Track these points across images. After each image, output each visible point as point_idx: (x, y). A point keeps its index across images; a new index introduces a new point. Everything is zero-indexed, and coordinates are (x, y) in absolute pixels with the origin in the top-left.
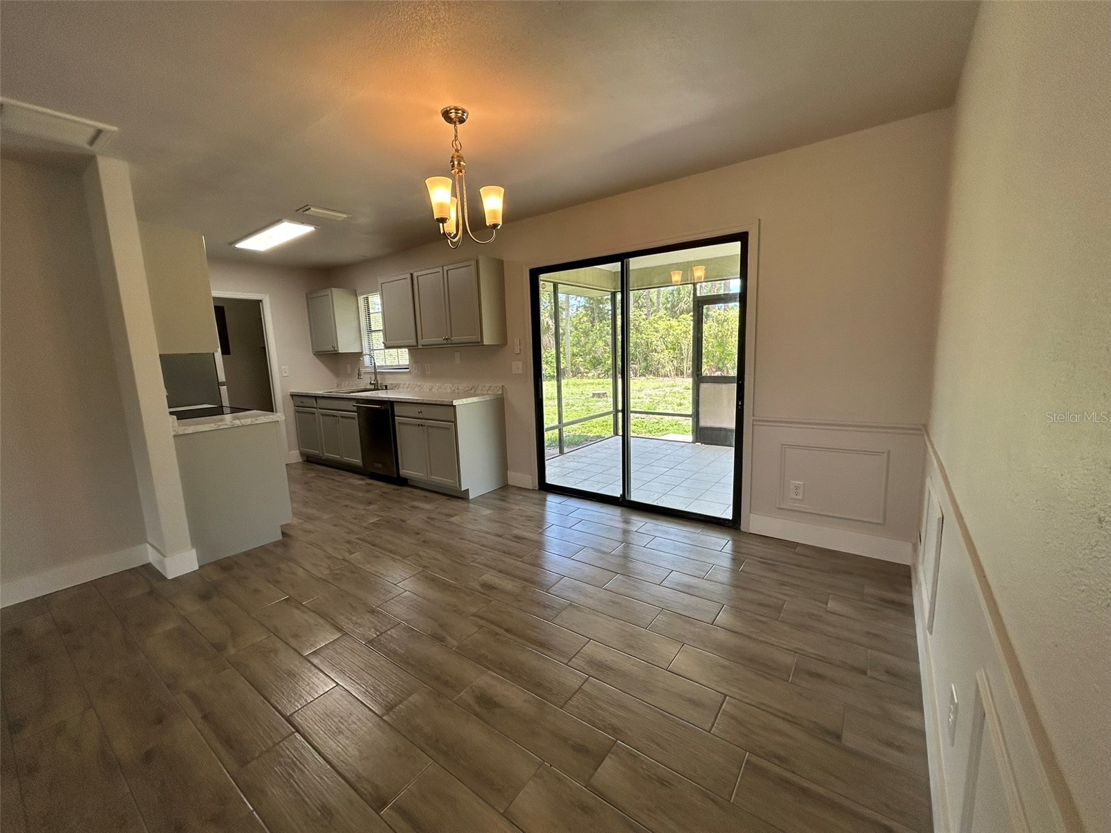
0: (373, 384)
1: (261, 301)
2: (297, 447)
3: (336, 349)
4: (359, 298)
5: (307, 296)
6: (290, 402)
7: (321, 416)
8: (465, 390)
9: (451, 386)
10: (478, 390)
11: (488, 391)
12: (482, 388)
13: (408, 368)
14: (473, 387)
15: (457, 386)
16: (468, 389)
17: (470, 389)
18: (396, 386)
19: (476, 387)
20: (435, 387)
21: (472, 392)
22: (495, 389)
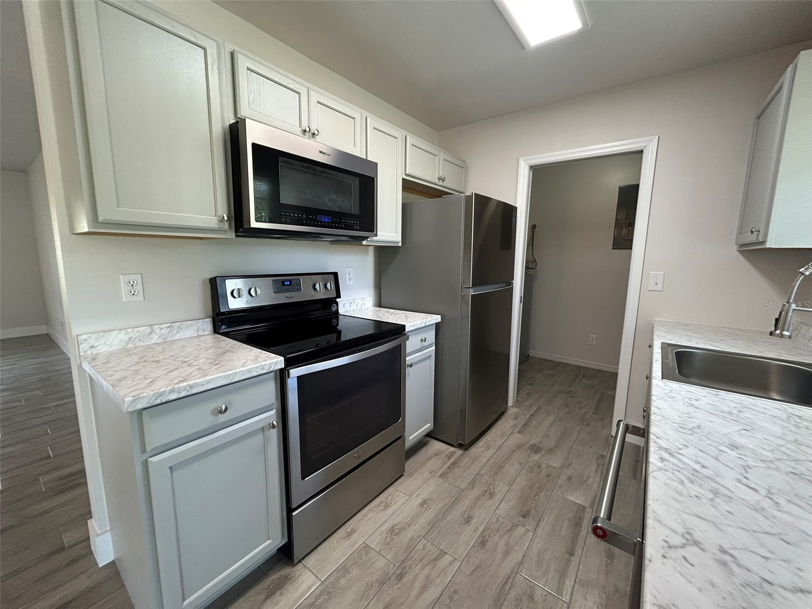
1: (642, 151)
3: (762, 239)
5: (755, 117)
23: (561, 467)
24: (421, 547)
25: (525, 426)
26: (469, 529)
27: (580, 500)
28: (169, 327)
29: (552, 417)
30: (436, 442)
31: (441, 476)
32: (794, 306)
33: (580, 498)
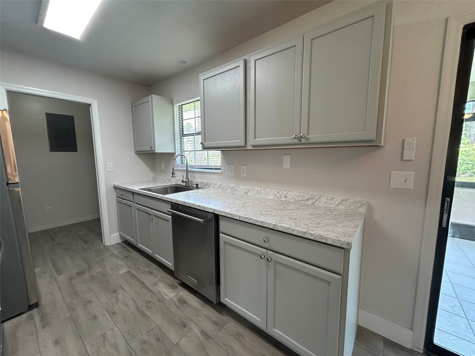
0: (185, 182)
1: (90, 105)
2: (118, 230)
3: (153, 149)
4: (175, 107)
5: (132, 105)
6: (114, 194)
7: (136, 210)
8: (297, 200)
9: (276, 193)
10: (320, 203)
11: (338, 205)
12: (327, 201)
13: (220, 169)
14: (311, 198)
15: (285, 194)
16: (303, 199)
17: (305, 199)
18: (206, 185)
19: (316, 198)
20: (252, 191)
21: (308, 203)
22: (353, 205)
23: (103, 269)
29: (67, 258)
33: (123, 271)
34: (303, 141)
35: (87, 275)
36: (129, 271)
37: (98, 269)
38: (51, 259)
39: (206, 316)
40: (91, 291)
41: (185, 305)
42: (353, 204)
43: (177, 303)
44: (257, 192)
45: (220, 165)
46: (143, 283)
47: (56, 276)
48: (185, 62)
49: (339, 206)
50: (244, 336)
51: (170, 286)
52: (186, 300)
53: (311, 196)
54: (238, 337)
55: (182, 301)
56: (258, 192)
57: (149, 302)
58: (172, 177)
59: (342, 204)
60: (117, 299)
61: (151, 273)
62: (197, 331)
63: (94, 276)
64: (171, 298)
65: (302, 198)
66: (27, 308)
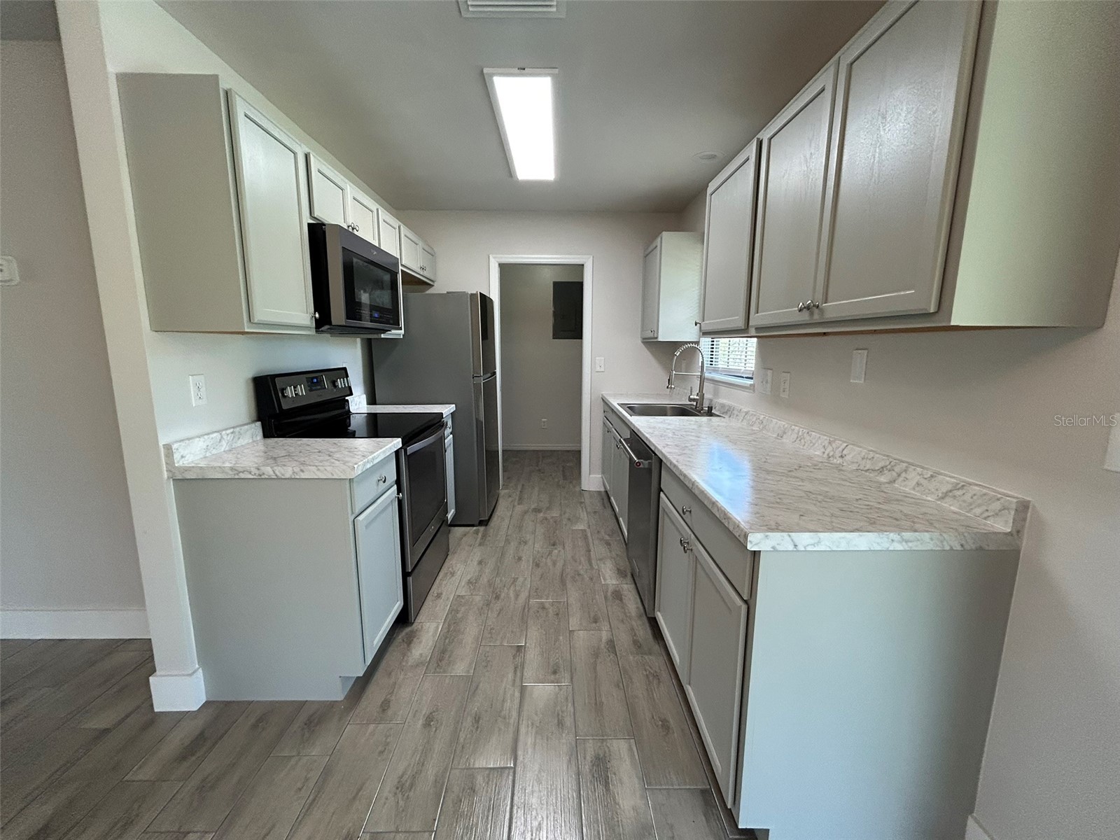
0: (694, 400)
1: (582, 266)
2: (600, 471)
3: (656, 335)
5: (644, 254)
6: (601, 408)
7: (613, 440)
8: (861, 467)
9: (826, 443)
10: (905, 483)
11: (943, 498)
12: (923, 481)
13: (752, 378)
14: (889, 467)
15: (840, 449)
16: (872, 468)
17: (877, 468)
18: (728, 411)
19: (897, 469)
20: (790, 432)
21: (883, 479)
22: (979, 506)
23: (561, 515)
24: (499, 581)
25: (520, 498)
26: (523, 564)
27: (582, 527)
28: (232, 433)
29: (537, 489)
30: (456, 528)
31: (480, 545)
32: (674, 372)
33: (580, 526)
34: (816, 317)
35: (541, 515)
36: (585, 530)
37: (555, 513)
38: (523, 485)
39: (632, 629)
40: (534, 532)
41: (617, 602)
42: (980, 501)
43: (609, 594)
44: (796, 436)
45: (753, 369)
46: (589, 551)
47: (516, 504)
48: (714, 157)
49: (947, 499)
50: (661, 684)
51: (618, 569)
52: (623, 597)
53: (888, 463)
54: (651, 678)
55: (618, 595)
56: (797, 438)
57: (579, 575)
58: (668, 387)
59: (954, 497)
60: (550, 553)
61: (608, 544)
62: (605, 635)
63: (546, 519)
64: (607, 585)
65: (872, 464)
66: (477, 523)
